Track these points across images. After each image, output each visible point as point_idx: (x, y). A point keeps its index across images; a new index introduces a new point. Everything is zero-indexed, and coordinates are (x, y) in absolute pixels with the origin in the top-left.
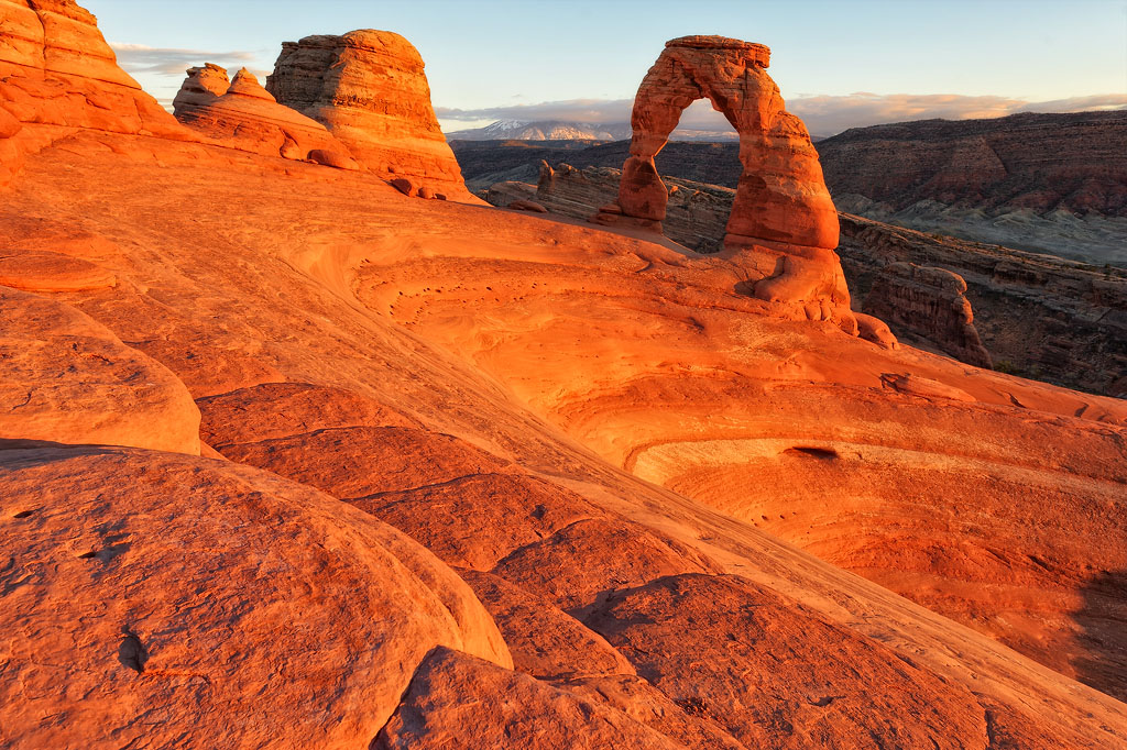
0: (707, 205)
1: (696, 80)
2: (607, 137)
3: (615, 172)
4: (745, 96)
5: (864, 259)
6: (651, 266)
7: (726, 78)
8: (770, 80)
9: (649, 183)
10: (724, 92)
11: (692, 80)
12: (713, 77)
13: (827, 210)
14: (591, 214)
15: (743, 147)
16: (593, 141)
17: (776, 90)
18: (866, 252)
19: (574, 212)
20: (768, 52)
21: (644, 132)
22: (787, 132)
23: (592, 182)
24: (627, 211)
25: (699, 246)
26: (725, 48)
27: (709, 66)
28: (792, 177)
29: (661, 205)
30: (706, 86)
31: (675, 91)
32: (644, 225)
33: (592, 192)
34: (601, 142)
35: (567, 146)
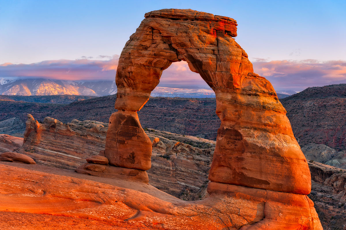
0: (188, 154)
1: (174, 46)
2: (91, 92)
3: (99, 125)
4: (218, 60)
5: (333, 203)
6: (139, 213)
7: (200, 45)
8: (238, 47)
9: (134, 135)
10: (199, 56)
11: (170, 45)
12: (189, 44)
13: (298, 159)
14: (78, 165)
15: (218, 103)
16: (77, 97)
17: (244, 55)
18: (336, 196)
19: (60, 163)
20: (235, 24)
21: (128, 90)
22: (257, 91)
23: (77, 134)
24: (113, 162)
25: (183, 194)
26: (197, 19)
27: (184, 34)
28: (266, 131)
29: (147, 155)
30: (183, 51)
31: (155, 55)
32: (130, 175)
33: (77, 143)
34: (85, 97)
35: (52, 101)
